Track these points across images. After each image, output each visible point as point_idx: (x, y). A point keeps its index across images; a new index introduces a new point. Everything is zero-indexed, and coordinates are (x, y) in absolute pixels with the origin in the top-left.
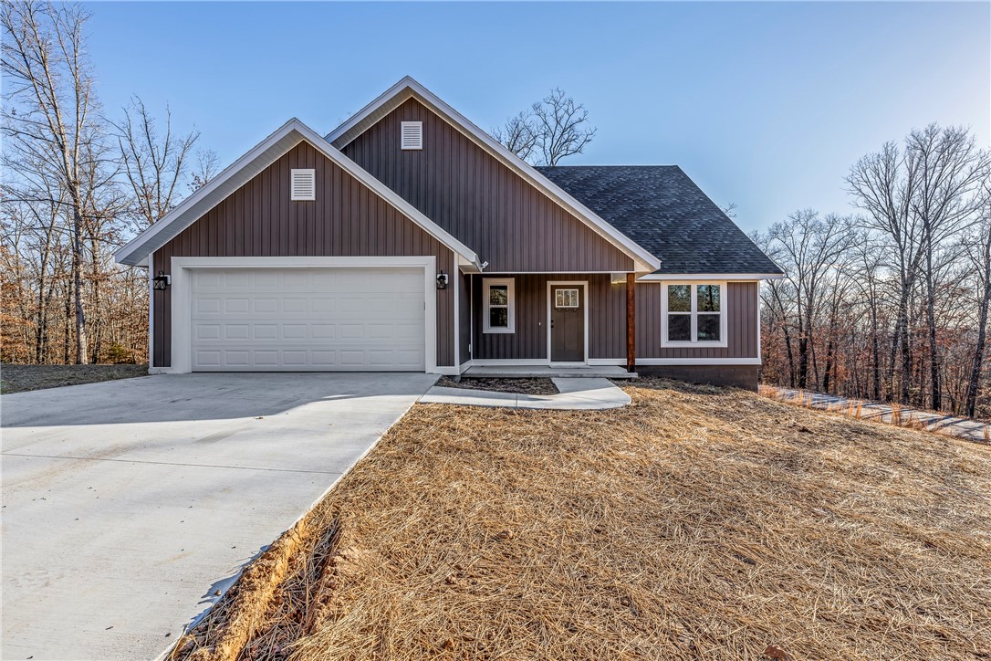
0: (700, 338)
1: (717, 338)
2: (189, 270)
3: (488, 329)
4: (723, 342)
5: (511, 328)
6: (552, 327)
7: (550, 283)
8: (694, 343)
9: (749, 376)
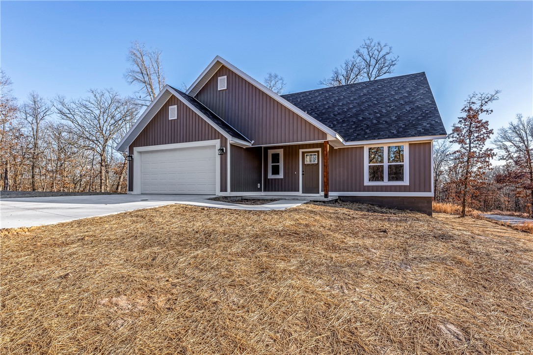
0: (389, 180)
1: (402, 179)
2: (140, 153)
3: (270, 176)
4: (406, 182)
5: (281, 176)
6: (303, 174)
7: (301, 151)
8: (386, 182)
9: (426, 204)
